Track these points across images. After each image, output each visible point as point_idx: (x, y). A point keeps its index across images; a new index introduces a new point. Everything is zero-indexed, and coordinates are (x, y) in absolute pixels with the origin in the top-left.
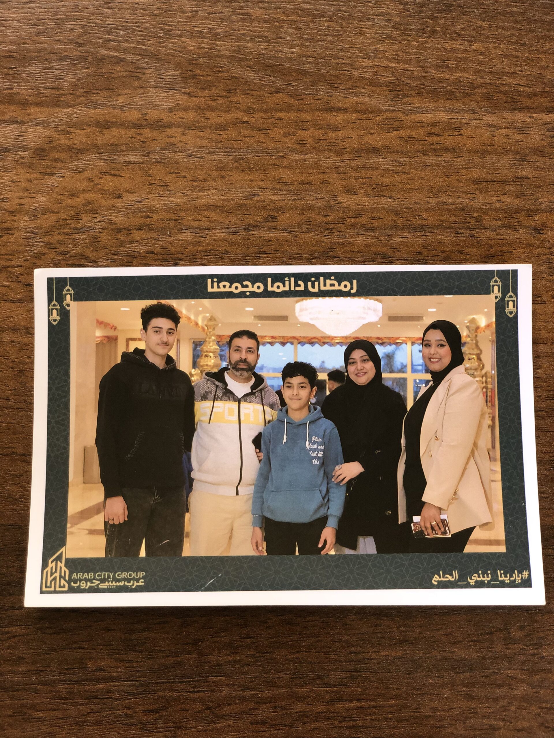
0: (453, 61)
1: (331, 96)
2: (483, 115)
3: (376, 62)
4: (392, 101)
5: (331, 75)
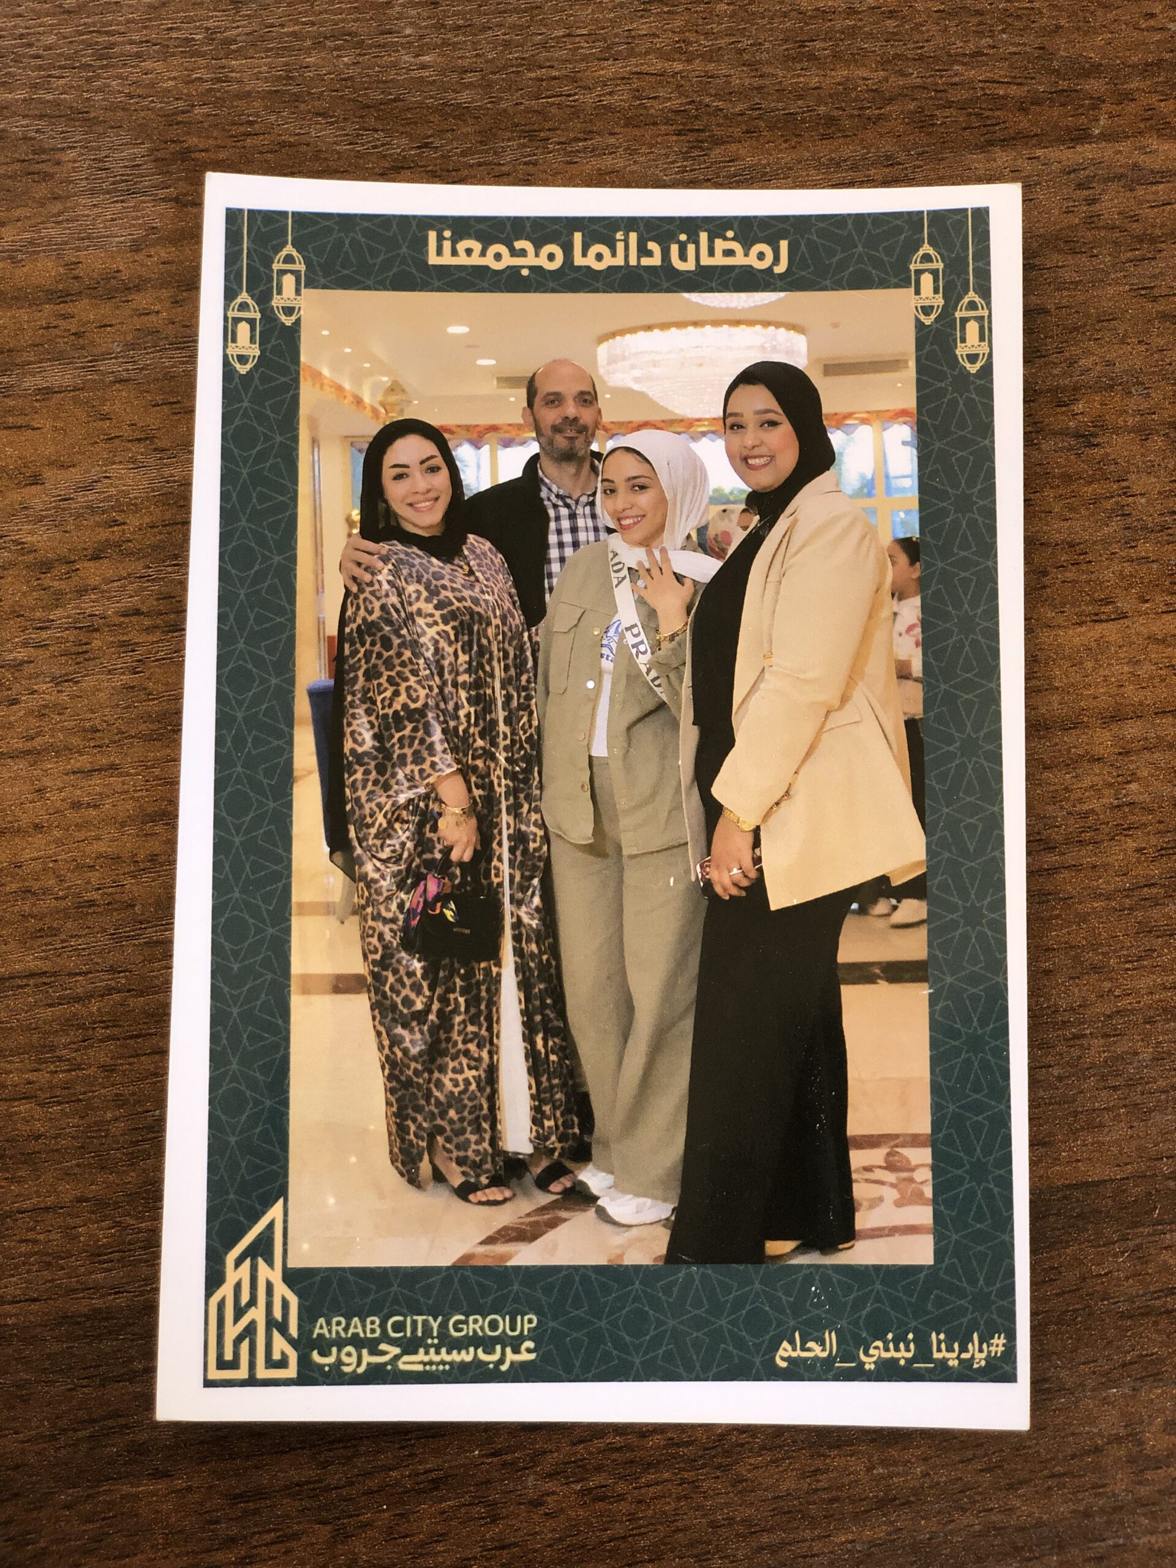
0: (824, 40)
1: (535, 164)
2: (915, 167)
3: (633, 64)
4: (685, 159)
5: (528, 110)
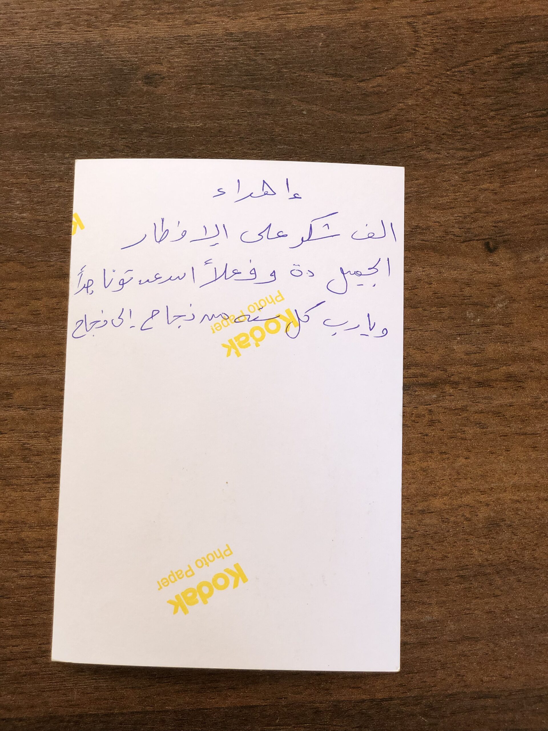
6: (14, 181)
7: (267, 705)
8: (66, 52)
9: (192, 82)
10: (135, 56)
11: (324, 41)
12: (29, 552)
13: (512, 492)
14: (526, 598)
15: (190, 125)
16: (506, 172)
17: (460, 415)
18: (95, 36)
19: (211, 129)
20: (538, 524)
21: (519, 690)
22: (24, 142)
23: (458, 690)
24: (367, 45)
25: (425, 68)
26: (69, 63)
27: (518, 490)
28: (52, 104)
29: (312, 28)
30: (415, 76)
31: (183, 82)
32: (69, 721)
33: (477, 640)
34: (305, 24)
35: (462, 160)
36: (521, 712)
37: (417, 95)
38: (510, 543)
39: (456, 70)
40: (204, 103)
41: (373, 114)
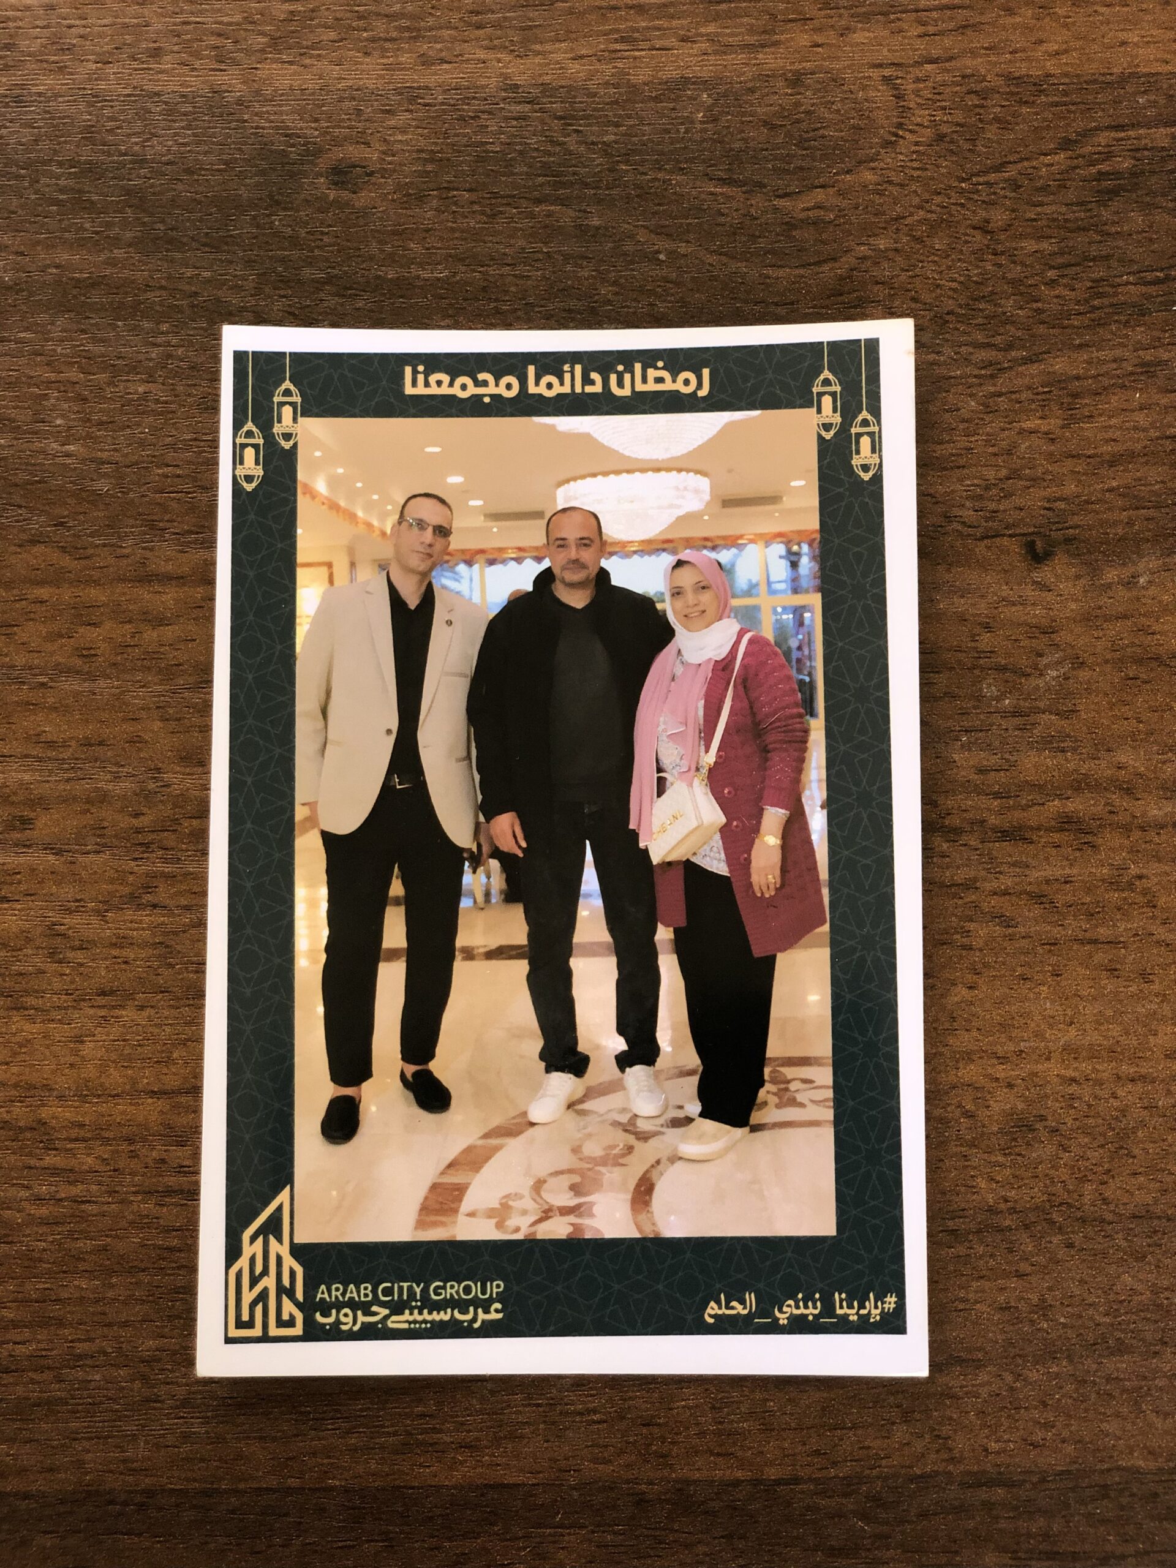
6: (53, 376)
7: (538, 1484)
8: (171, 112)
9: (431, 186)
10: (313, 125)
11: (709, 109)
12: (56, 1149)
13: (1064, 1061)
14: (1082, 1282)
15: (425, 275)
16: (1075, 396)
17: (961, 898)
18: (231, 80)
19: (466, 283)
20: (1114, 1129)
21: (1062, 1473)
22: (75, 297)
23: (936, 1468)
24: (798, 121)
25: (916, 173)
26: (176, 134)
27: (1075, 1058)
28: (138, 219)
29: (685, 80)
30: (895, 190)
31: (412, 183)
32: (125, 1504)
33: (979, 1365)
34: (671, 73)
35: (982, 368)
36: (1064, 1516)
37: (897, 229)
38: (1052, 1167)
39: (981, 180)
40: (453, 230)
41: (803, 266)
